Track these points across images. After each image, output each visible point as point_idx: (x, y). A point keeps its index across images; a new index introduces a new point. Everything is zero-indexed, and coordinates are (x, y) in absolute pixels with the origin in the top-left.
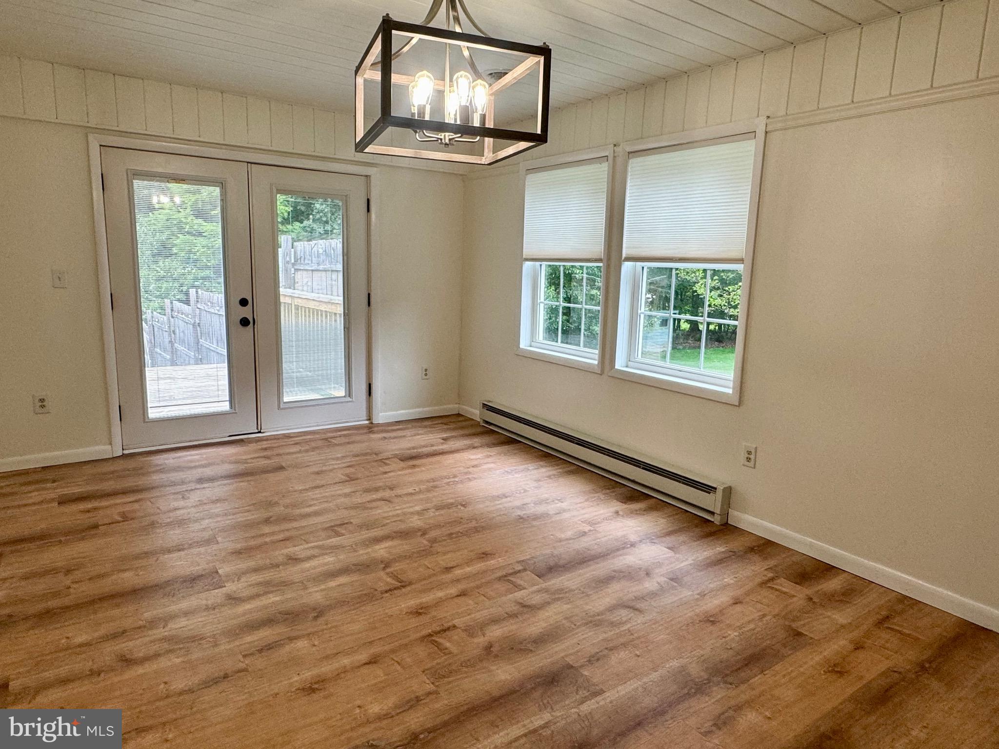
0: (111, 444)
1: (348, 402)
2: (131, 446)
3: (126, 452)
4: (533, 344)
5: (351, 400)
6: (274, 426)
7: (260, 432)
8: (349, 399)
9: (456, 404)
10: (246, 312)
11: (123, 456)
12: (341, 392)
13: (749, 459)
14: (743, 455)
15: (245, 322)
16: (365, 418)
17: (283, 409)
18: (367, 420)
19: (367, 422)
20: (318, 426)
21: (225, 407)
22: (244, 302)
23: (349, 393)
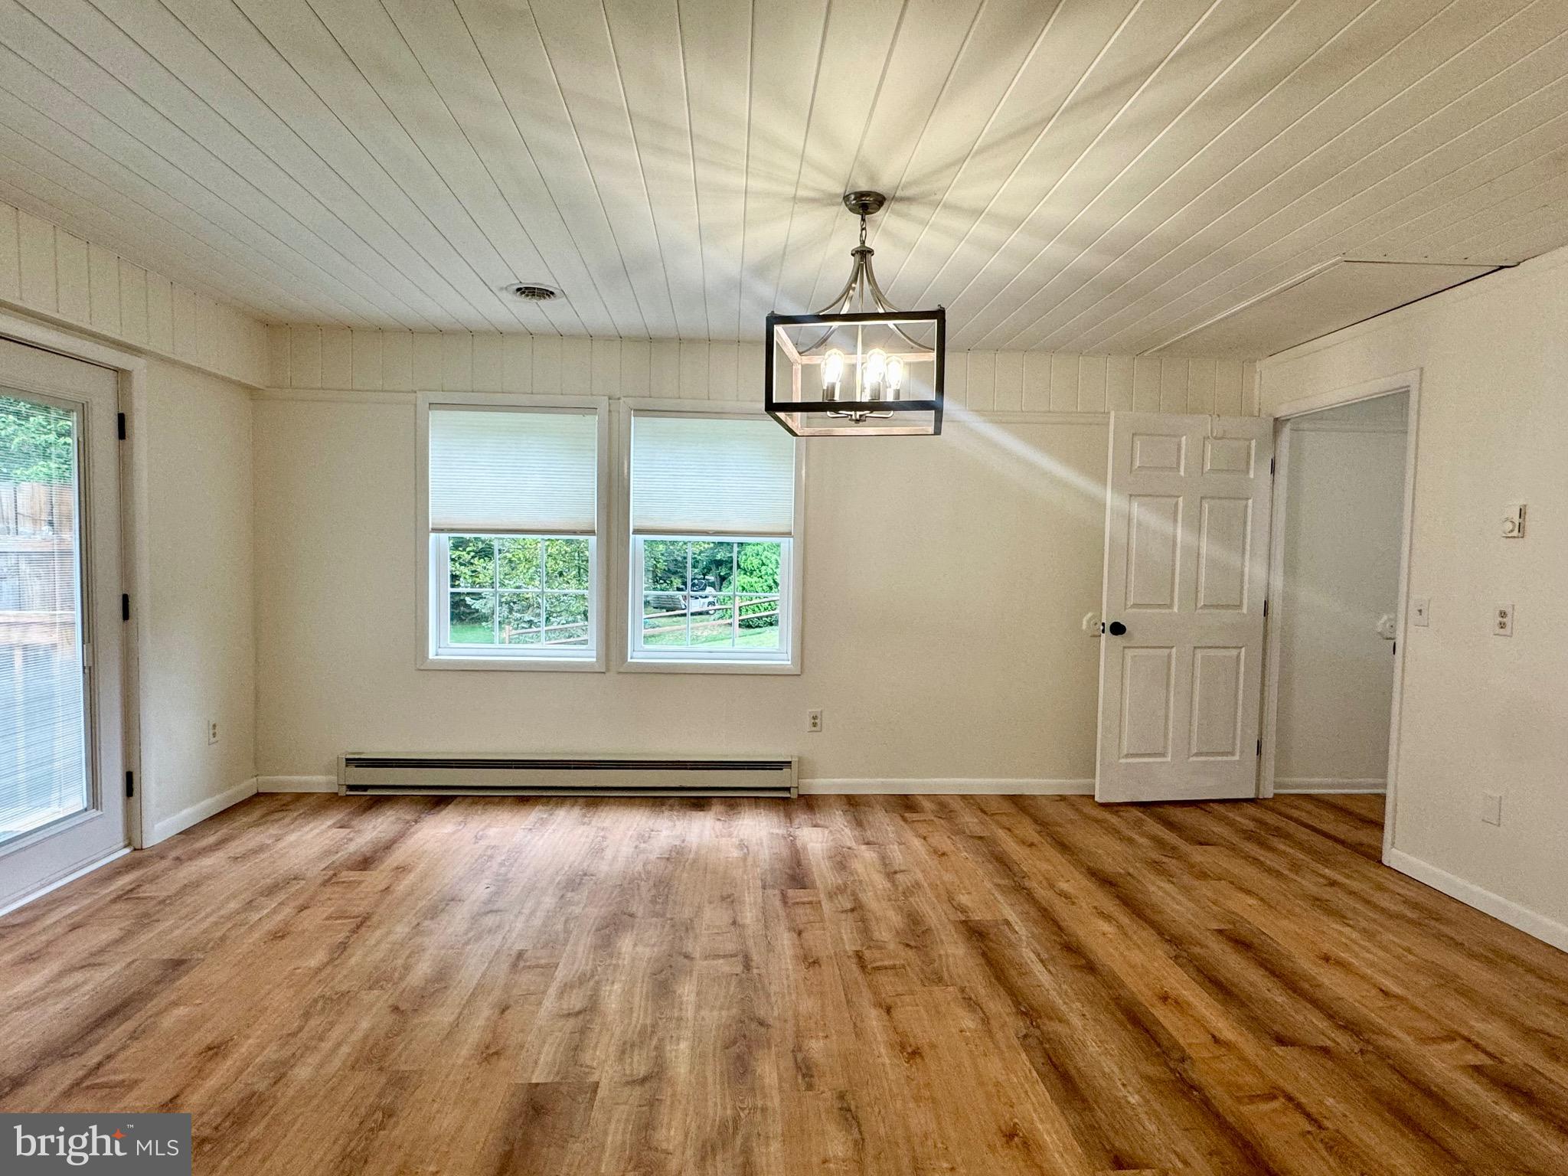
1: (92, 819)
4: (440, 651)
5: (97, 813)
8: (93, 812)
9: (252, 777)
12: (82, 802)
13: (815, 725)
14: (809, 721)
16: (122, 844)
18: (125, 847)
19: (127, 851)
23: (94, 799)
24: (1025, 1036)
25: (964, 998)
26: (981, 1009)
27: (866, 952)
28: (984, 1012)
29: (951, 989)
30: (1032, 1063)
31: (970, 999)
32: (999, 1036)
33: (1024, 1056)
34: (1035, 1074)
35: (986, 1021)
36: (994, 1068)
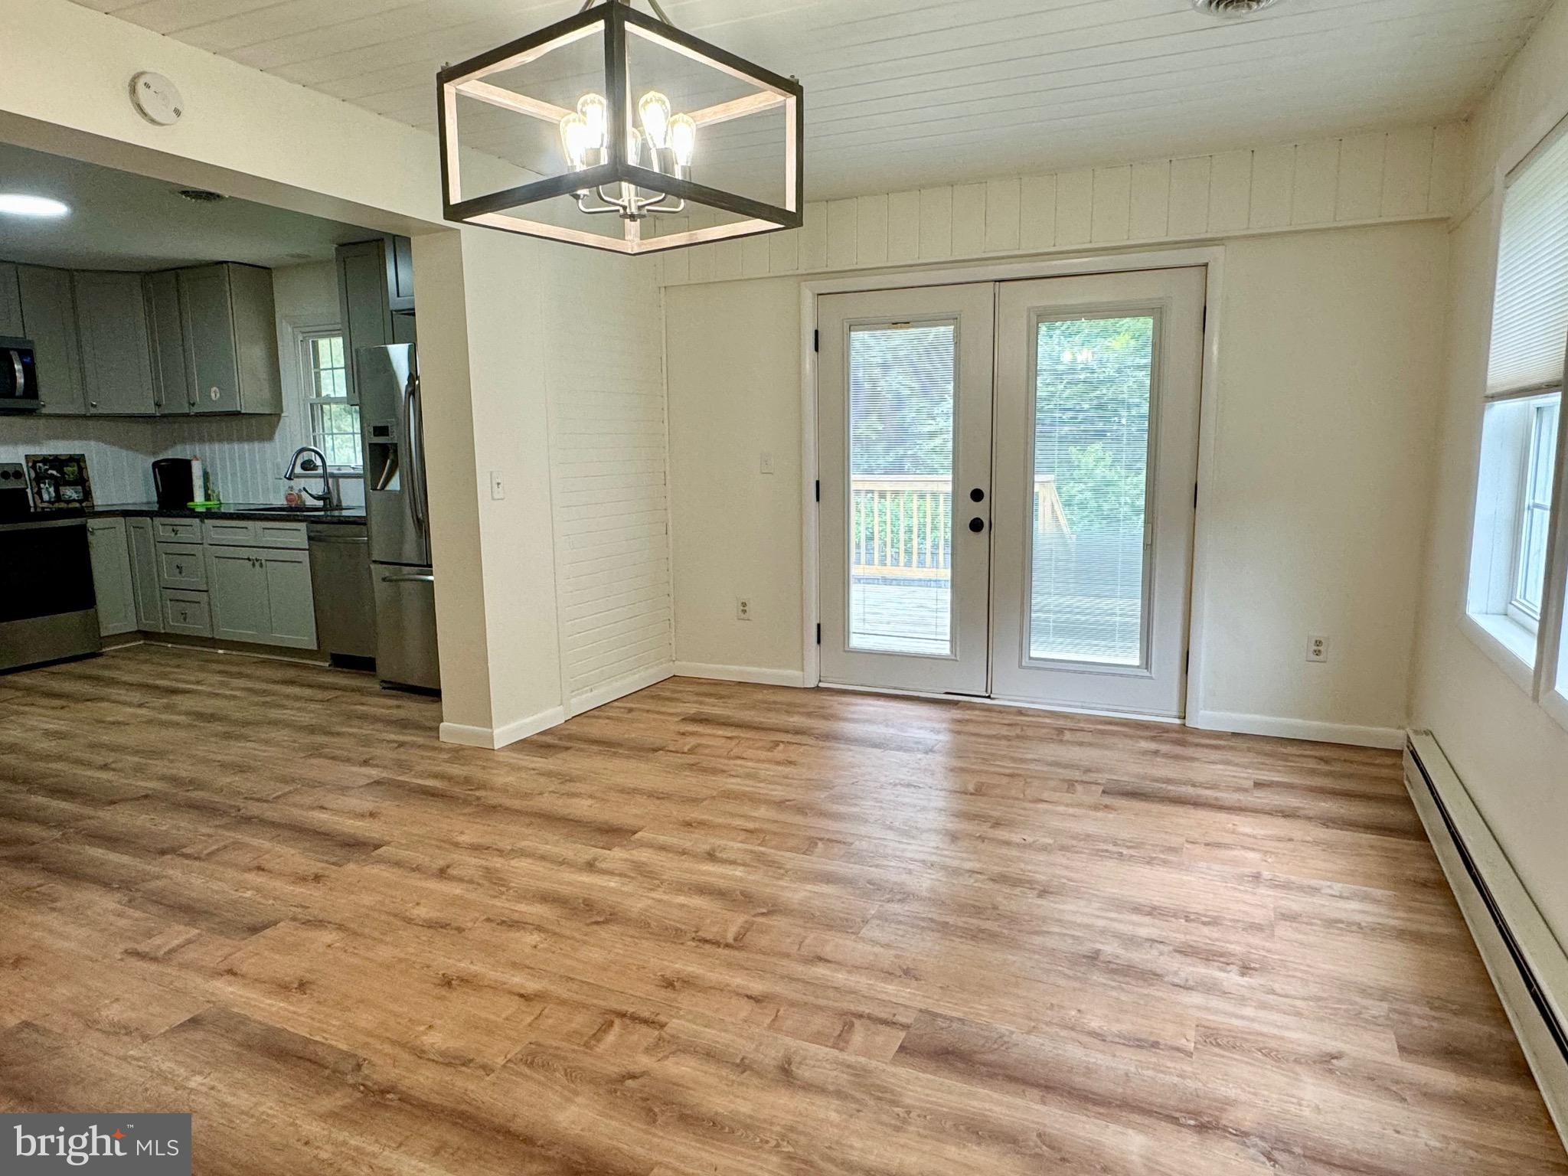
0: (803, 670)
1: (1142, 677)
2: (830, 679)
3: (821, 685)
5: (1148, 674)
6: (1012, 693)
7: (989, 697)
8: (1145, 673)
10: (979, 510)
11: (817, 689)
12: (1135, 660)
15: (976, 525)
17: (1024, 668)
18: (1178, 718)
19: (1178, 721)
20: (1082, 707)
21: (945, 649)
22: (977, 495)
23: (1147, 662)
24: (359, 1067)
25: (471, 1061)
26: (437, 1062)
27: (657, 1033)
28: (429, 1059)
29: (501, 1061)
30: (330, 1046)
31: (463, 1065)
32: (387, 1048)
33: (344, 1047)
34: (318, 1038)
35: (419, 1053)
36: (365, 1019)
